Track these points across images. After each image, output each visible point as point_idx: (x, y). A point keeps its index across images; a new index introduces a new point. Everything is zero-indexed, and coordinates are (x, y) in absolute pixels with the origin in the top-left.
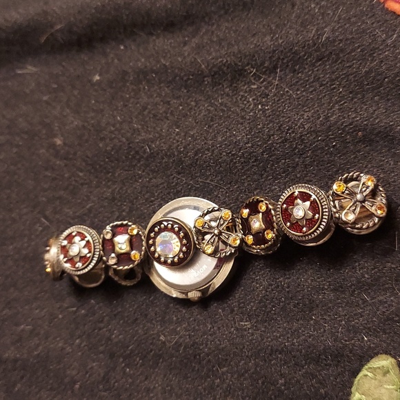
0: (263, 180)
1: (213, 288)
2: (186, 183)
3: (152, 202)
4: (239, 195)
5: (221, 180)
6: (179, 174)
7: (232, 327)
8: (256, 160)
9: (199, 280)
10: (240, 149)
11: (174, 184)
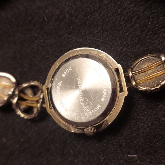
0: (144, 36)
1: (106, 125)
2: (76, 41)
3: (47, 58)
4: (122, 49)
5: (106, 37)
6: (70, 34)
7: (121, 159)
8: (138, 18)
9: (94, 118)
10: (125, 9)
11: (65, 43)
